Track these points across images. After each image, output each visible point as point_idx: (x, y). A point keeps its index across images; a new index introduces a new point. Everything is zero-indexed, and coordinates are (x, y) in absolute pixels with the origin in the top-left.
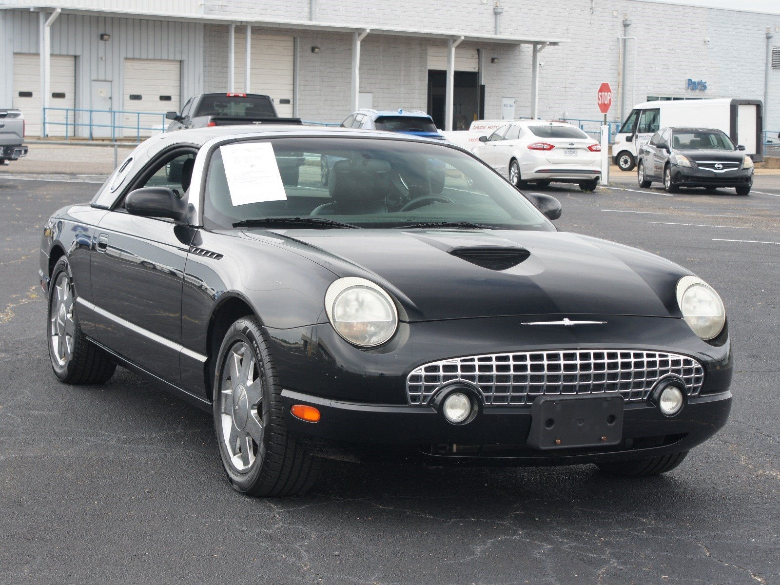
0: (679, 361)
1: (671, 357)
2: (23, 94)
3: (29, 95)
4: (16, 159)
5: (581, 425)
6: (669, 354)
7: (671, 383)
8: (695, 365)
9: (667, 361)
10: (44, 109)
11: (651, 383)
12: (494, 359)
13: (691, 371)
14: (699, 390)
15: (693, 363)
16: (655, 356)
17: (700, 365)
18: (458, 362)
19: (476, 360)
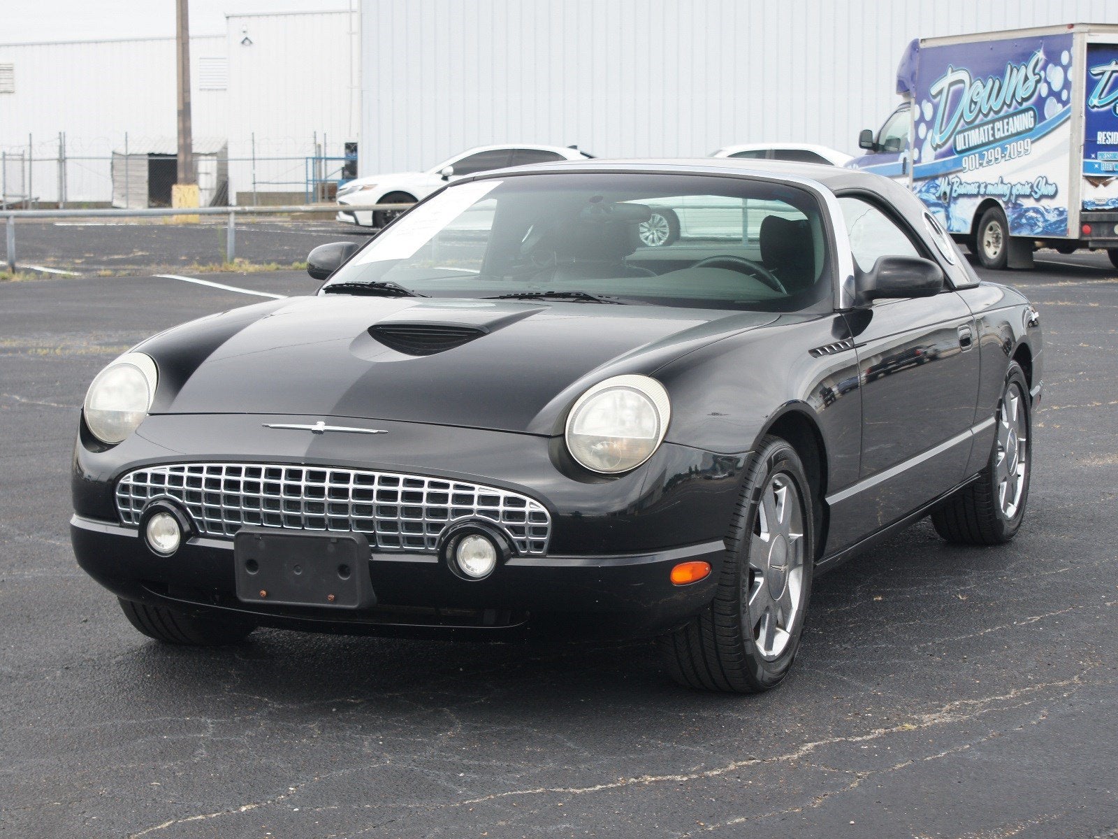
0: (498, 498)
1: (479, 491)
5: (299, 574)
6: (477, 487)
7: (482, 529)
8: (531, 506)
9: (472, 496)
12: (205, 470)
13: (521, 516)
14: (546, 546)
15: (527, 503)
16: (447, 486)
17: (542, 509)
18: (166, 471)
19: (186, 469)
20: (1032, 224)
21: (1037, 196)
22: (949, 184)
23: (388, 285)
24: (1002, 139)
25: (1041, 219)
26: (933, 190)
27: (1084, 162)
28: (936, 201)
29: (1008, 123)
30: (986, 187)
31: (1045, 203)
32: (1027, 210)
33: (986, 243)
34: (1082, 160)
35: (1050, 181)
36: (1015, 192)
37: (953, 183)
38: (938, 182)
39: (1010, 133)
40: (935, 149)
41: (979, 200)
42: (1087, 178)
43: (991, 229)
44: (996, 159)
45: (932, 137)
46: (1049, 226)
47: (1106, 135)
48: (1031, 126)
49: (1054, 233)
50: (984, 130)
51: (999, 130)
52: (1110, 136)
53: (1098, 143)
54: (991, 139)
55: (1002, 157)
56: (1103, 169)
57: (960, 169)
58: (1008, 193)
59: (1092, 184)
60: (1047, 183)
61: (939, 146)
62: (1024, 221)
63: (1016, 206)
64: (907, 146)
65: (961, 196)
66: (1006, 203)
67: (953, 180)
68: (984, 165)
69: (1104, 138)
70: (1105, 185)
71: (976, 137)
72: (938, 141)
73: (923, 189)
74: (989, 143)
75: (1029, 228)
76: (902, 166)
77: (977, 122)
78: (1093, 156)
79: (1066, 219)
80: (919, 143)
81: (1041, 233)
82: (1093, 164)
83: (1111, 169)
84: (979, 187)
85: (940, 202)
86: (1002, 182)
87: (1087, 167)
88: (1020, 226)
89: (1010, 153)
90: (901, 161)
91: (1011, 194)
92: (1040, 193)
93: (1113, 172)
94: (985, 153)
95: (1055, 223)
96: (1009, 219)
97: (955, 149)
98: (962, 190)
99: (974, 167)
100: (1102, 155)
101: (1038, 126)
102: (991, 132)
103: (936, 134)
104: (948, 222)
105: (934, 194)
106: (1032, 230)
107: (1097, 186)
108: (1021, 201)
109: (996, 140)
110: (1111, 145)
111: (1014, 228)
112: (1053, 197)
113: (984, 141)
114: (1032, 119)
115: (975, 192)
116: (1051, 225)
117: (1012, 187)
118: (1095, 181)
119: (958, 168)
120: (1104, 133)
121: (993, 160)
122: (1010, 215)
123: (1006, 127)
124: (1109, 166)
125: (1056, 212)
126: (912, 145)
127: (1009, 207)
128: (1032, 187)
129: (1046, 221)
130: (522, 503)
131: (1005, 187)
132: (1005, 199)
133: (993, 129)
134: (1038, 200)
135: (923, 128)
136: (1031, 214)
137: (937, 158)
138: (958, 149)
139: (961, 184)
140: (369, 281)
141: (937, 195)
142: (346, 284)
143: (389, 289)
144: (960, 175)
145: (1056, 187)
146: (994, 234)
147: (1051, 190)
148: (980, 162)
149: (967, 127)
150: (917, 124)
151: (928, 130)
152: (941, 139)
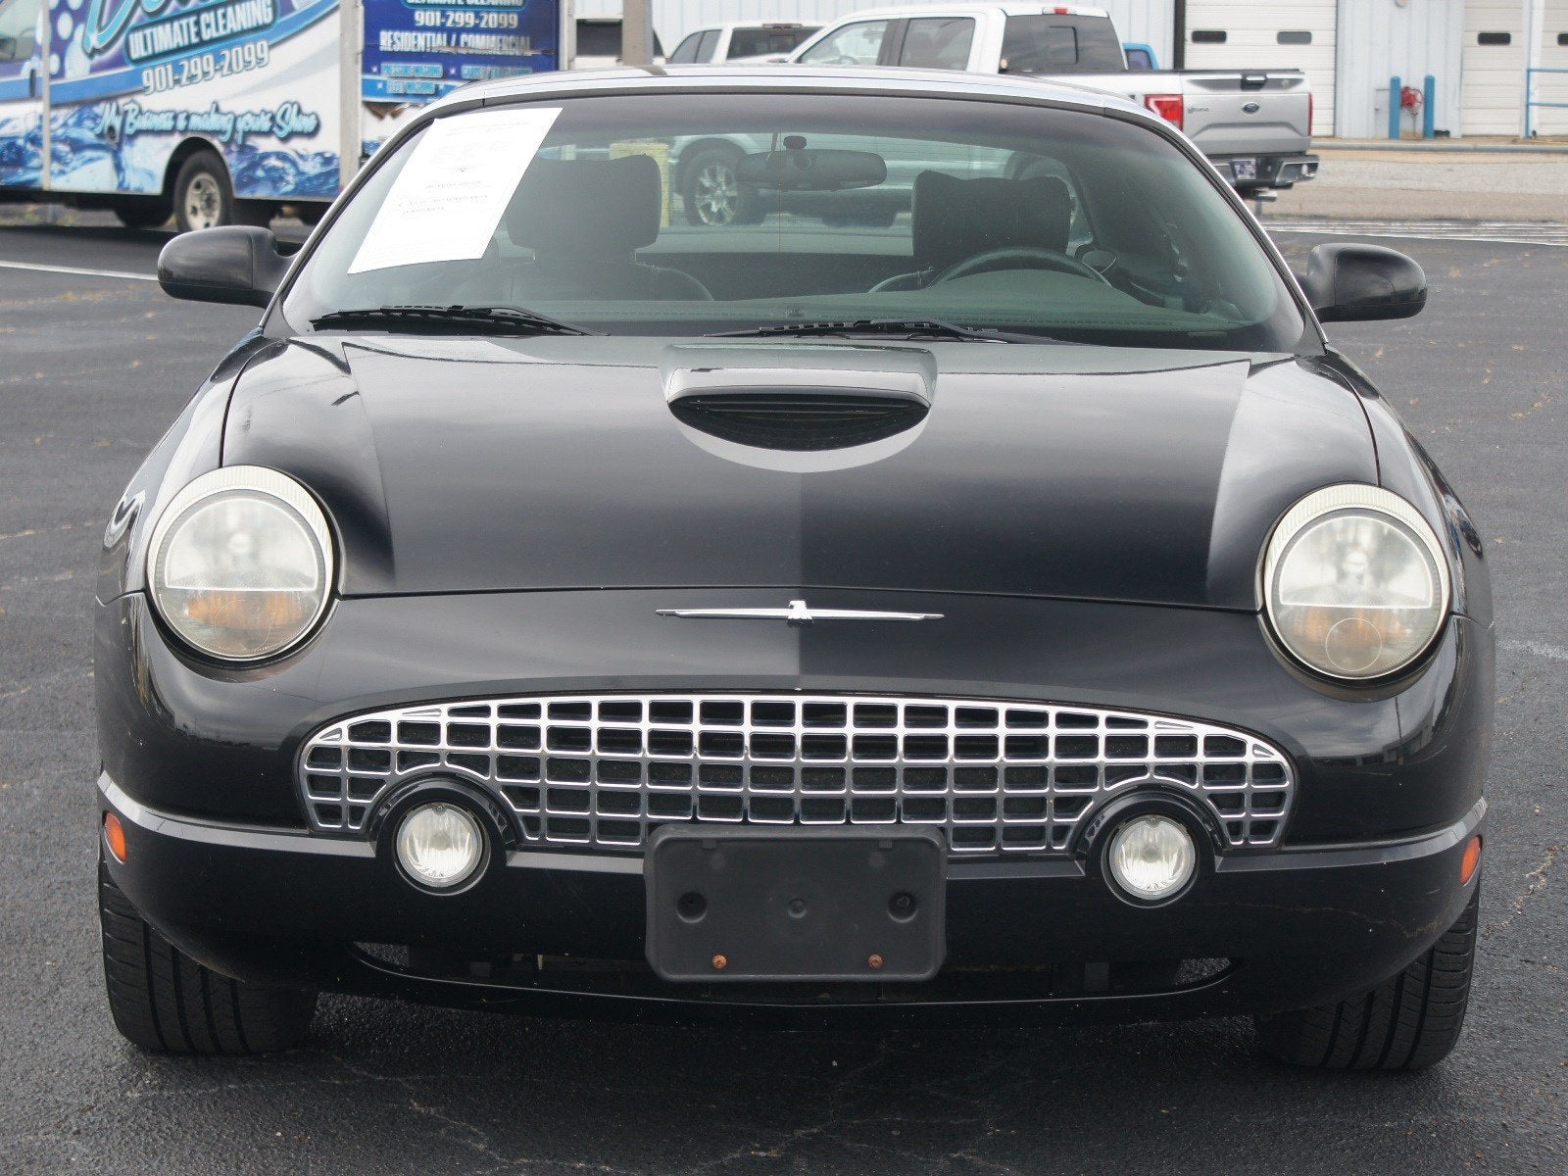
0: (1193, 740)
1: (1154, 728)
2: (1486, 39)
3: (1503, 39)
4: (1289, 186)
5: (801, 915)
6: (1151, 720)
8: (1256, 753)
9: (1143, 739)
10: (1529, 71)
11: (1078, 803)
12: (544, 711)
13: (1237, 773)
14: (1278, 830)
15: (1249, 748)
16: (1092, 721)
17: (1277, 757)
18: (441, 716)
19: (494, 711)
20: (275, 178)
21: (283, 134)
22: (118, 112)
23: (495, 312)
24: (212, 41)
25: (292, 171)
26: (88, 123)
27: (363, 80)
28: (95, 141)
29: (224, 16)
30: (188, 118)
31: (297, 145)
32: (266, 156)
33: (189, 209)
34: (360, 77)
35: (306, 109)
36: (241, 126)
37: (126, 112)
38: (98, 109)
39: (228, 31)
40: (91, 55)
41: (176, 140)
42: (368, 105)
43: (198, 186)
44: (205, 74)
45: (85, 37)
46: (305, 182)
47: (392, 36)
48: (268, 20)
49: (317, 193)
50: (181, 27)
51: (208, 26)
52: (399, 39)
53: (382, 49)
54: (195, 40)
55: (216, 70)
56: (390, 90)
57: (140, 88)
58: (229, 127)
59: (375, 113)
60: (299, 112)
61: (95, 52)
62: (260, 173)
63: (244, 149)
64: (36, 50)
65: (139, 132)
66: (227, 144)
67: (126, 107)
68: (184, 81)
69: (390, 41)
70: (395, 115)
71: (165, 37)
72: (95, 41)
73: (71, 121)
74: (191, 47)
75: (270, 184)
76: (27, 85)
77: (168, 12)
78: (375, 69)
79: (336, 171)
80: (59, 46)
81: (293, 192)
82: (375, 82)
83: (401, 91)
84: (175, 118)
85: (103, 142)
86: (217, 110)
87: (368, 87)
88: (254, 181)
89: (230, 64)
90: (25, 74)
91: (234, 130)
92: (287, 129)
93: (405, 95)
94: (185, 63)
95: (318, 176)
96: (233, 171)
97: (129, 55)
98: (143, 123)
99: (164, 85)
100: (388, 68)
101: (280, 21)
102: (193, 30)
103: (92, 31)
104: (118, 175)
105: (92, 129)
106: (275, 188)
107: (381, 117)
108: (253, 141)
109: (202, 43)
110: (399, 52)
111: (242, 186)
112: (312, 134)
113: (181, 44)
114: (270, 10)
115: (168, 125)
116: (310, 179)
117: (235, 120)
118: (379, 110)
119: (134, 87)
120: (390, 33)
121: (200, 76)
122: (234, 163)
123: (221, 22)
124: (397, 86)
125: (319, 159)
126: (46, 49)
127: (230, 152)
128: (273, 119)
129: (300, 173)
130: (1239, 747)
131: (224, 119)
132: (225, 138)
133: (197, 23)
134: (285, 140)
135: (65, 24)
136: (273, 162)
137: (93, 70)
138: (135, 55)
139: (141, 112)
140: (446, 304)
141: (98, 130)
142: (382, 310)
143: (497, 318)
144: (139, 98)
145: (317, 118)
146: (202, 194)
147: (308, 124)
148: (176, 77)
149: (148, 20)
150: (54, 16)
151: (75, 26)
152: (100, 39)
